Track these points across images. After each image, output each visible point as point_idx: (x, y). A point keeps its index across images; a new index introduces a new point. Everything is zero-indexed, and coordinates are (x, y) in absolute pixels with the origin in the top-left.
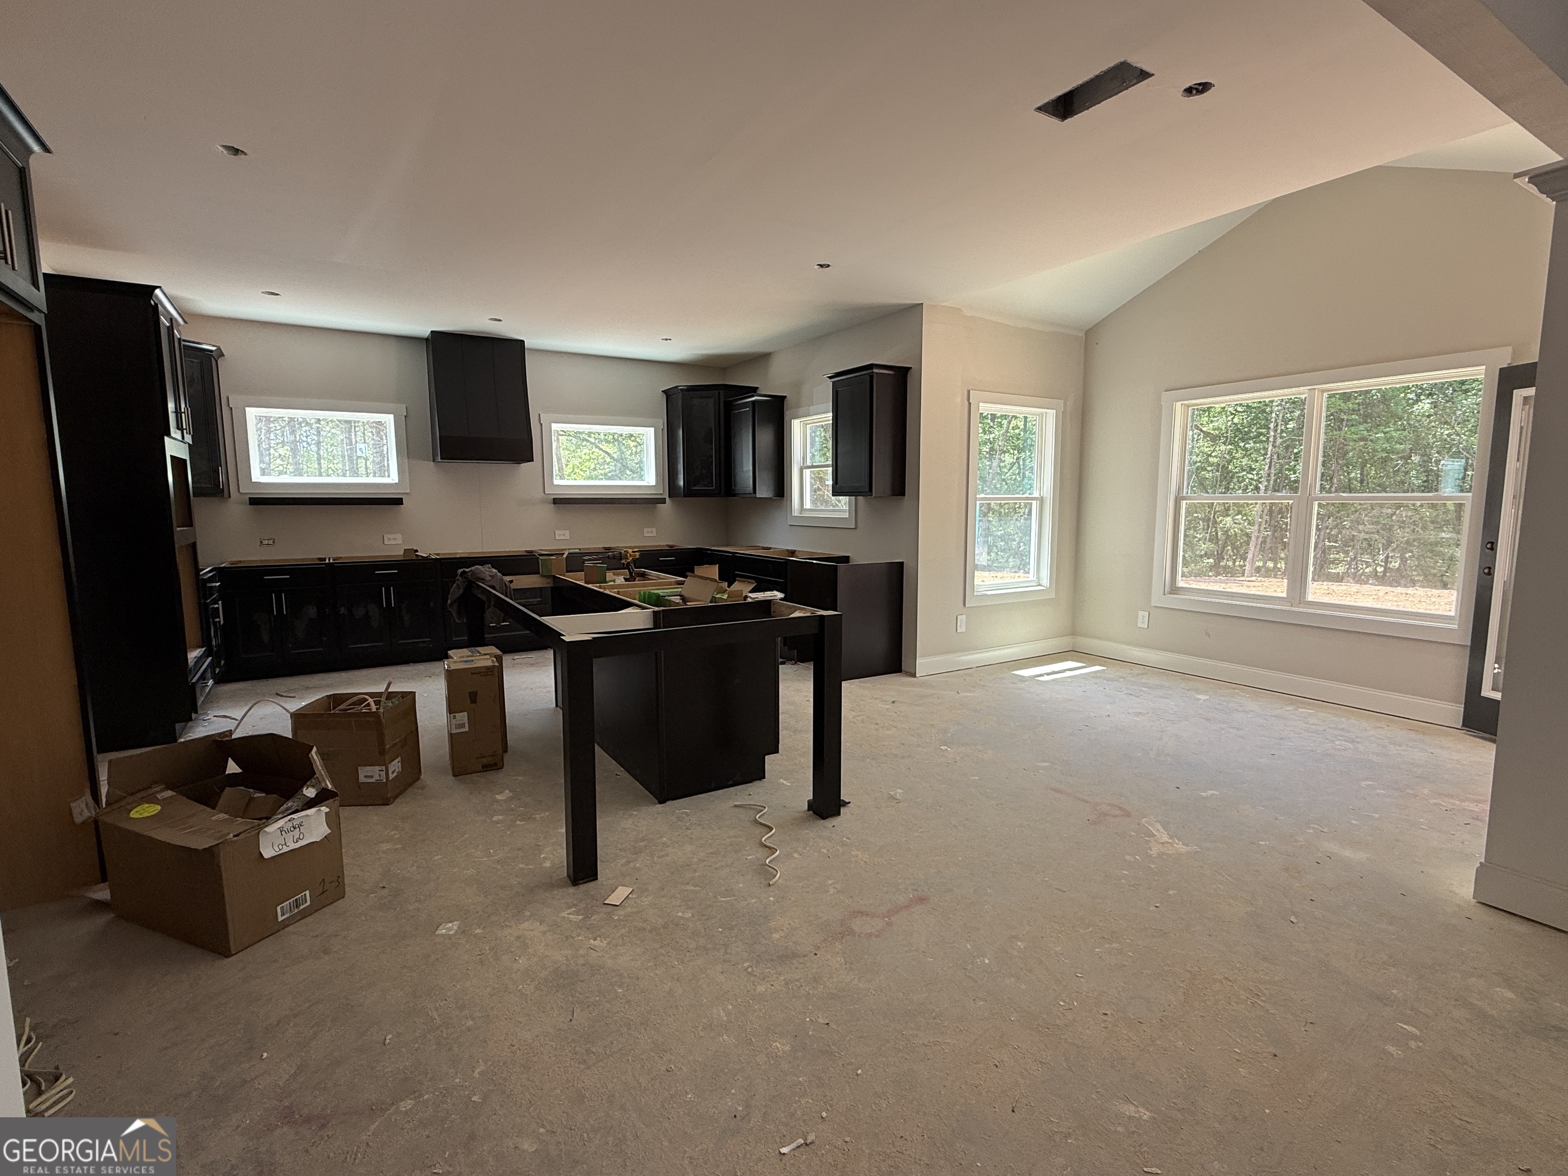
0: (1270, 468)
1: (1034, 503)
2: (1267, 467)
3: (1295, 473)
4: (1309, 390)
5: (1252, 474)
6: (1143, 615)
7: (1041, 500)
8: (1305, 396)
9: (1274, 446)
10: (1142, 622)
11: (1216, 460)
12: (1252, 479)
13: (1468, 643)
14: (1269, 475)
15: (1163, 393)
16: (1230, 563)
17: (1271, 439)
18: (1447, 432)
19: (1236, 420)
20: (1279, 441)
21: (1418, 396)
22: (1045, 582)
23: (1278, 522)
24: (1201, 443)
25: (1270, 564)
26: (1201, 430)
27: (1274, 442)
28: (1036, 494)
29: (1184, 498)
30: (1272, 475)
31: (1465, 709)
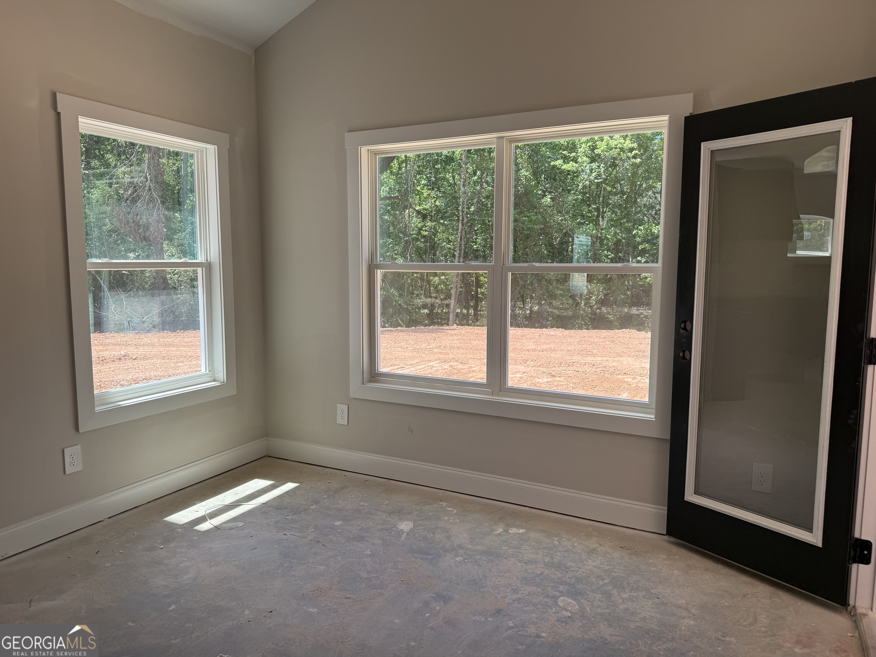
0: (461, 239)
1: (199, 270)
2: (459, 240)
3: (476, 245)
4: (498, 138)
5: (450, 245)
6: (342, 409)
7: (208, 266)
8: (495, 146)
9: (463, 225)
10: (342, 419)
11: (426, 233)
12: (450, 248)
13: (668, 437)
14: (460, 245)
15: (347, 134)
16: (440, 311)
17: (461, 218)
18: (560, 218)
19: (437, 203)
20: (465, 220)
21: (544, 192)
22: (221, 374)
23: (468, 280)
24: (415, 219)
25: (465, 311)
26: (415, 209)
27: (463, 220)
28: (201, 259)
29: (378, 267)
30: (463, 246)
31: (668, 510)
